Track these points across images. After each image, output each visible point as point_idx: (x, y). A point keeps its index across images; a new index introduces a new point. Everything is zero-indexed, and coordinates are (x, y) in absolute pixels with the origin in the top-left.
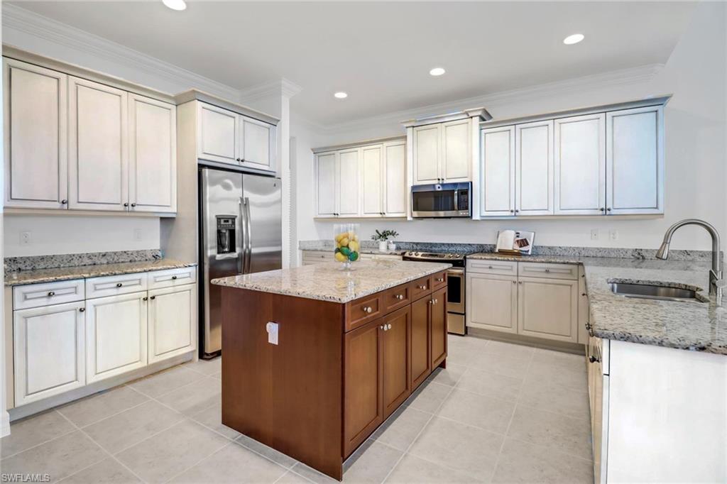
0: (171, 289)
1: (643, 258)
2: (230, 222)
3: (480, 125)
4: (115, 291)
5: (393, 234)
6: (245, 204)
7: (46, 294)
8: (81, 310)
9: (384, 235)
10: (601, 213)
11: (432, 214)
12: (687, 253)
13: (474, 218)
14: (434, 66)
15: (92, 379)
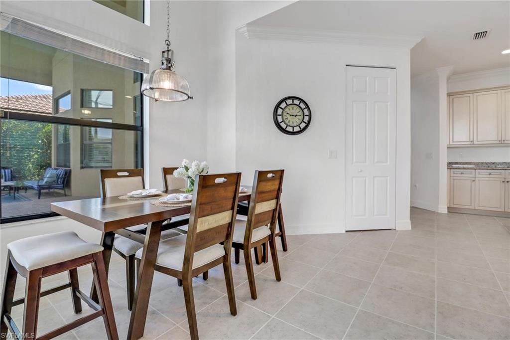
4: (488, 176)
7: (460, 173)
15: (477, 208)
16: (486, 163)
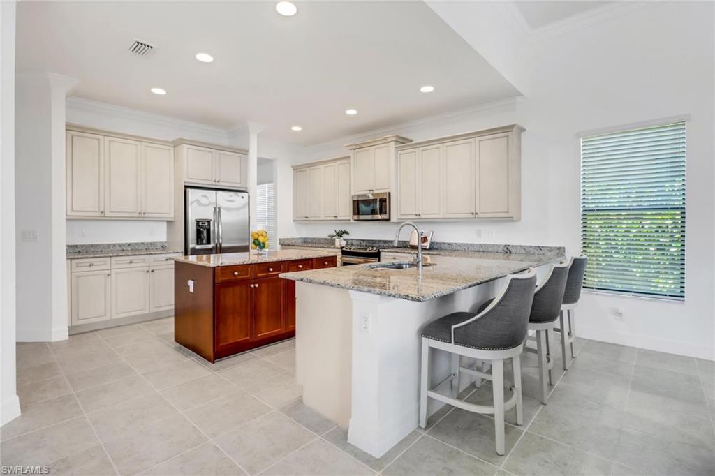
0: (165, 267)
1: (510, 252)
2: (206, 224)
3: (396, 148)
4: (128, 266)
5: (346, 233)
6: (217, 211)
7: (88, 264)
8: (108, 275)
9: (340, 234)
10: (472, 216)
11: (369, 217)
12: (539, 248)
13: (392, 221)
14: (350, 108)
15: (115, 316)
16: (120, 245)
